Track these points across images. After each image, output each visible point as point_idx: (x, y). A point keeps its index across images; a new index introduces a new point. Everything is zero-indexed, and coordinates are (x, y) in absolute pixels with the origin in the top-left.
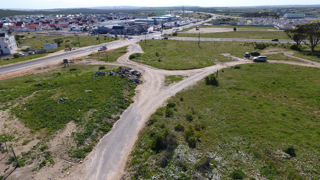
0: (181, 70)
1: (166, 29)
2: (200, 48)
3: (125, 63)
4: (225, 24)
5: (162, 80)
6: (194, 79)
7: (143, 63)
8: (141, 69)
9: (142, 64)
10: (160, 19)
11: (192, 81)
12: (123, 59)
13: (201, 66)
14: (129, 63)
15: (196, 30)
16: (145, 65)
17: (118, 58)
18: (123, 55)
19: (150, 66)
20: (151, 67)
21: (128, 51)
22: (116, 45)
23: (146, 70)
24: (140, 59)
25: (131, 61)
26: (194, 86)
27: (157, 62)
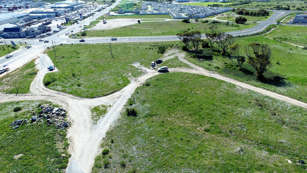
0: (103, 96)
1: (71, 24)
2: (113, 57)
3: (41, 94)
4: (130, 13)
5: (89, 116)
6: (117, 109)
7: (62, 91)
8: (62, 102)
9: (61, 93)
10: (61, 8)
11: (115, 112)
12: (37, 87)
13: (119, 87)
14: (47, 93)
15: (104, 23)
16: (66, 94)
17: (30, 86)
18: (34, 78)
19: (71, 96)
20: (73, 97)
21: (38, 70)
22: (18, 59)
23: (68, 102)
24: (57, 85)
25: (49, 90)
26: (118, 120)
27: (77, 87)
